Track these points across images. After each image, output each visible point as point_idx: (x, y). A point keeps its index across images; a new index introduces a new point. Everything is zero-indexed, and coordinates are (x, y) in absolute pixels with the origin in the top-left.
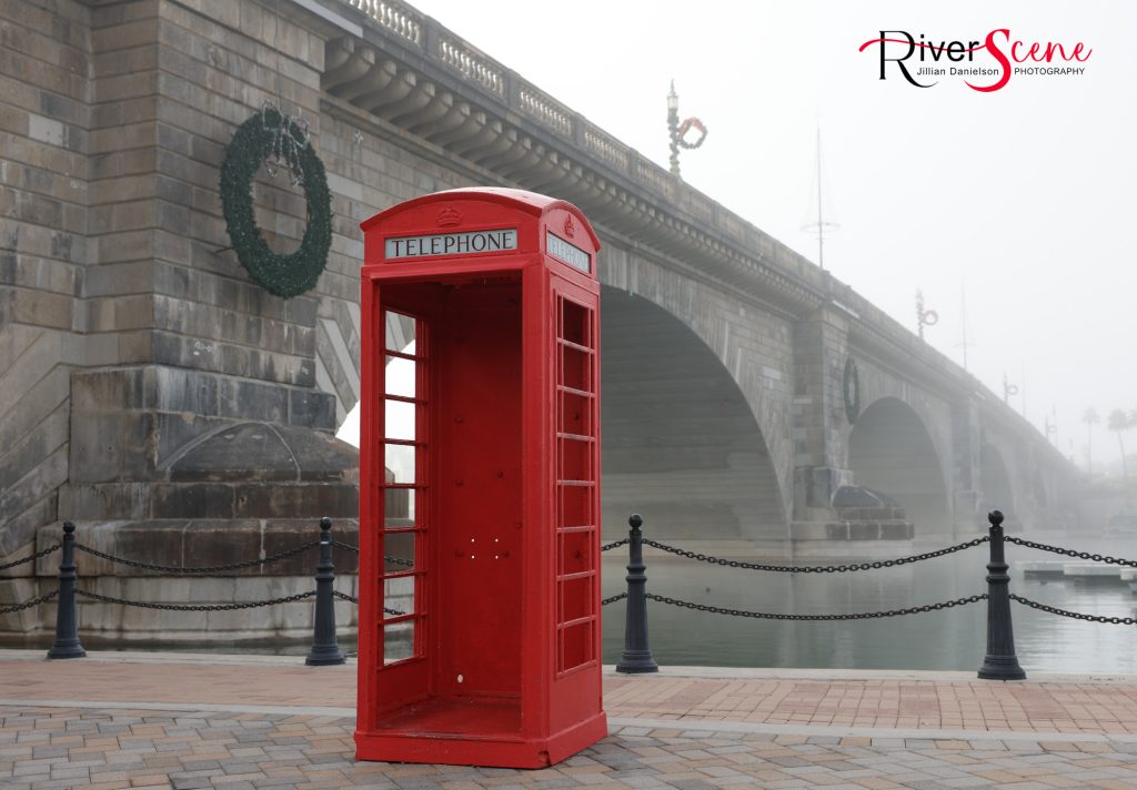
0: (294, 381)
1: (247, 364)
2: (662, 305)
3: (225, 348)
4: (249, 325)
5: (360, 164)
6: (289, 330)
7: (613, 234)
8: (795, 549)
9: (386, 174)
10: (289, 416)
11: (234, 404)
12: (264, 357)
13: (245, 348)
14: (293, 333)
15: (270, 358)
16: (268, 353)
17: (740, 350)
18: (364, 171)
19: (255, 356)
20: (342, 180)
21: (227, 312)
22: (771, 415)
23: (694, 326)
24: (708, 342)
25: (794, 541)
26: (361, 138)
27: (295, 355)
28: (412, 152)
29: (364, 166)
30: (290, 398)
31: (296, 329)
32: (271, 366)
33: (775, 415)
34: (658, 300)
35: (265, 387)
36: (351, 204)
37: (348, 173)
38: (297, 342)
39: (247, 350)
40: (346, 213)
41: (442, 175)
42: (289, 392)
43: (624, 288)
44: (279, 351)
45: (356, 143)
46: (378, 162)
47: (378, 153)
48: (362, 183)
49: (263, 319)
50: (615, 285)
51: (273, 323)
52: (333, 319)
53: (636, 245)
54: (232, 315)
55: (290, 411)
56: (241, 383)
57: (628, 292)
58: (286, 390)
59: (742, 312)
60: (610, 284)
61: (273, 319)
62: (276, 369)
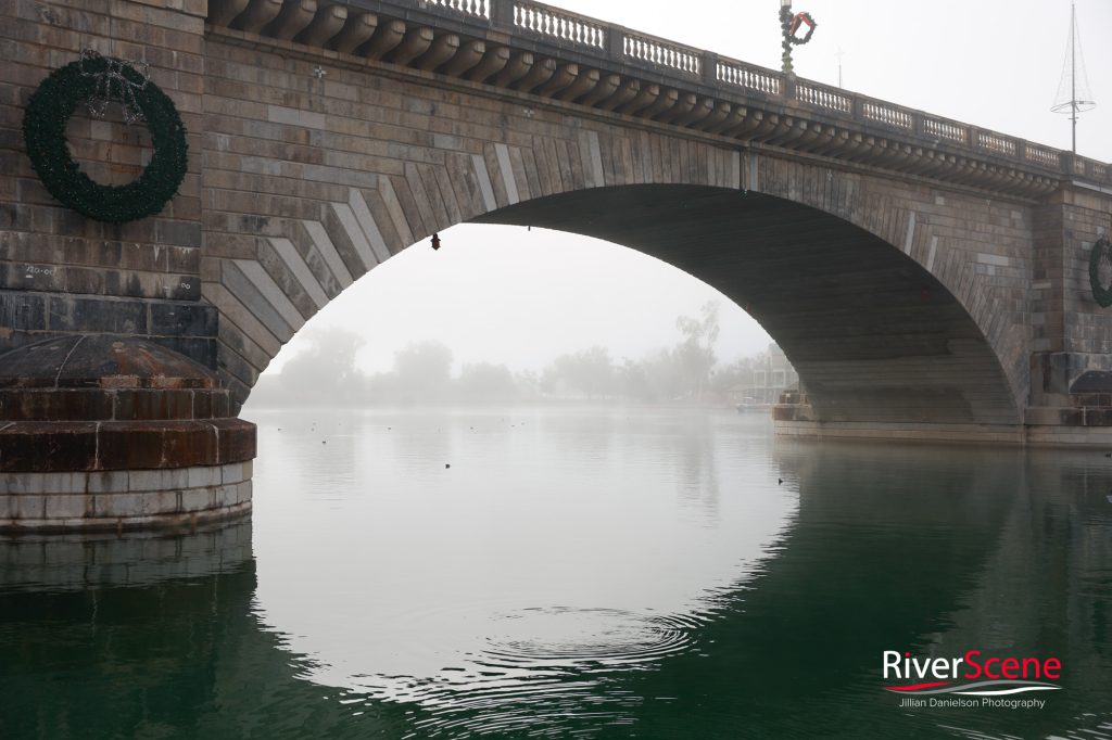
0: (169, 295)
1: (100, 284)
2: (799, 200)
3: (69, 271)
4: (103, 249)
5: (323, 95)
6: (161, 251)
7: (707, 135)
8: (1028, 435)
9: (361, 102)
10: (148, 327)
11: (69, 319)
12: (124, 277)
13: (98, 270)
14: (168, 253)
15: (135, 277)
16: (131, 273)
17: (935, 239)
18: (328, 103)
19: (113, 277)
20: (297, 112)
21: (71, 239)
22: (991, 301)
23: (855, 218)
24: (878, 233)
25: (1028, 426)
26: (323, 72)
27: (170, 272)
28: (400, 80)
29: (328, 97)
30: (149, 312)
31: (171, 250)
32: (136, 283)
33: (996, 301)
34: (793, 195)
35: (112, 303)
36: (308, 134)
37: (304, 103)
38: (173, 261)
39: (102, 271)
40: (302, 140)
41: (445, 98)
42: (149, 306)
43: (736, 186)
44: (148, 270)
45: (317, 77)
46: (351, 93)
47: (349, 84)
48: (326, 113)
49: (123, 243)
50: (720, 185)
51: (138, 246)
52: (284, 236)
53: (747, 144)
54: (80, 242)
55: (149, 323)
56: (77, 300)
57: (741, 190)
58: (144, 306)
59: (940, 201)
60: (712, 183)
61: (137, 242)
62: (143, 286)
